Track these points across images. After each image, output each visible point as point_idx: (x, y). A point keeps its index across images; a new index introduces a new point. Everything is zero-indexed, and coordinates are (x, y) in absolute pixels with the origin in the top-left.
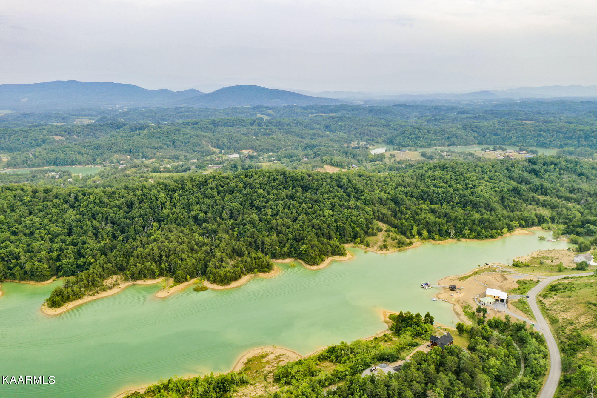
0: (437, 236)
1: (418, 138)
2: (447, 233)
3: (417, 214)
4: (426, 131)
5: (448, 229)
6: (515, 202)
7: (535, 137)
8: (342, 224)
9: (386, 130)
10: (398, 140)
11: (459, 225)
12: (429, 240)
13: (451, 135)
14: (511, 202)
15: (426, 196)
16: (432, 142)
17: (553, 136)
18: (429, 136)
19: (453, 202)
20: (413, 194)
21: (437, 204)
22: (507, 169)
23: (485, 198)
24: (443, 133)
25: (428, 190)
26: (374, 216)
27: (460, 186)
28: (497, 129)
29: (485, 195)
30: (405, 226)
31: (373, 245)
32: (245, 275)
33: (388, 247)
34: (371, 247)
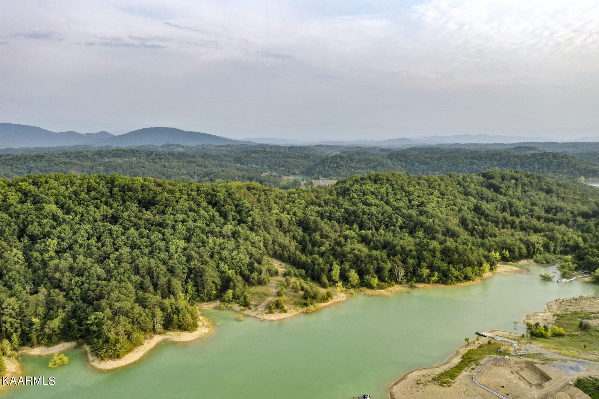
0: (375, 281)
1: (340, 167)
2: (391, 274)
3: (339, 244)
4: (348, 159)
5: (393, 267)
6: (482, 225)
7: (467, 165)
8: (199, 264)
9: (305, 162)
10: (317, 169)
11: (411, 261)
12: (361, 289)
13: (376, 163)
14: (476, 225)
15: (352, 217)
16: (356, 171)
17: (486, 163)
18: (353, 164)
19: (394, 226)
20: (333, 215)
21: (369, 229)
22: (459, 184)
23: (440, 220)
24: (368, 162)
25: (356, 208)
26: (267, 249)
27: (402, 204)
28: (426, 158)
29: (440, 214)
30: (319, 265)
31: (258, 303)
33: (285, 306)
34: (252, 307)
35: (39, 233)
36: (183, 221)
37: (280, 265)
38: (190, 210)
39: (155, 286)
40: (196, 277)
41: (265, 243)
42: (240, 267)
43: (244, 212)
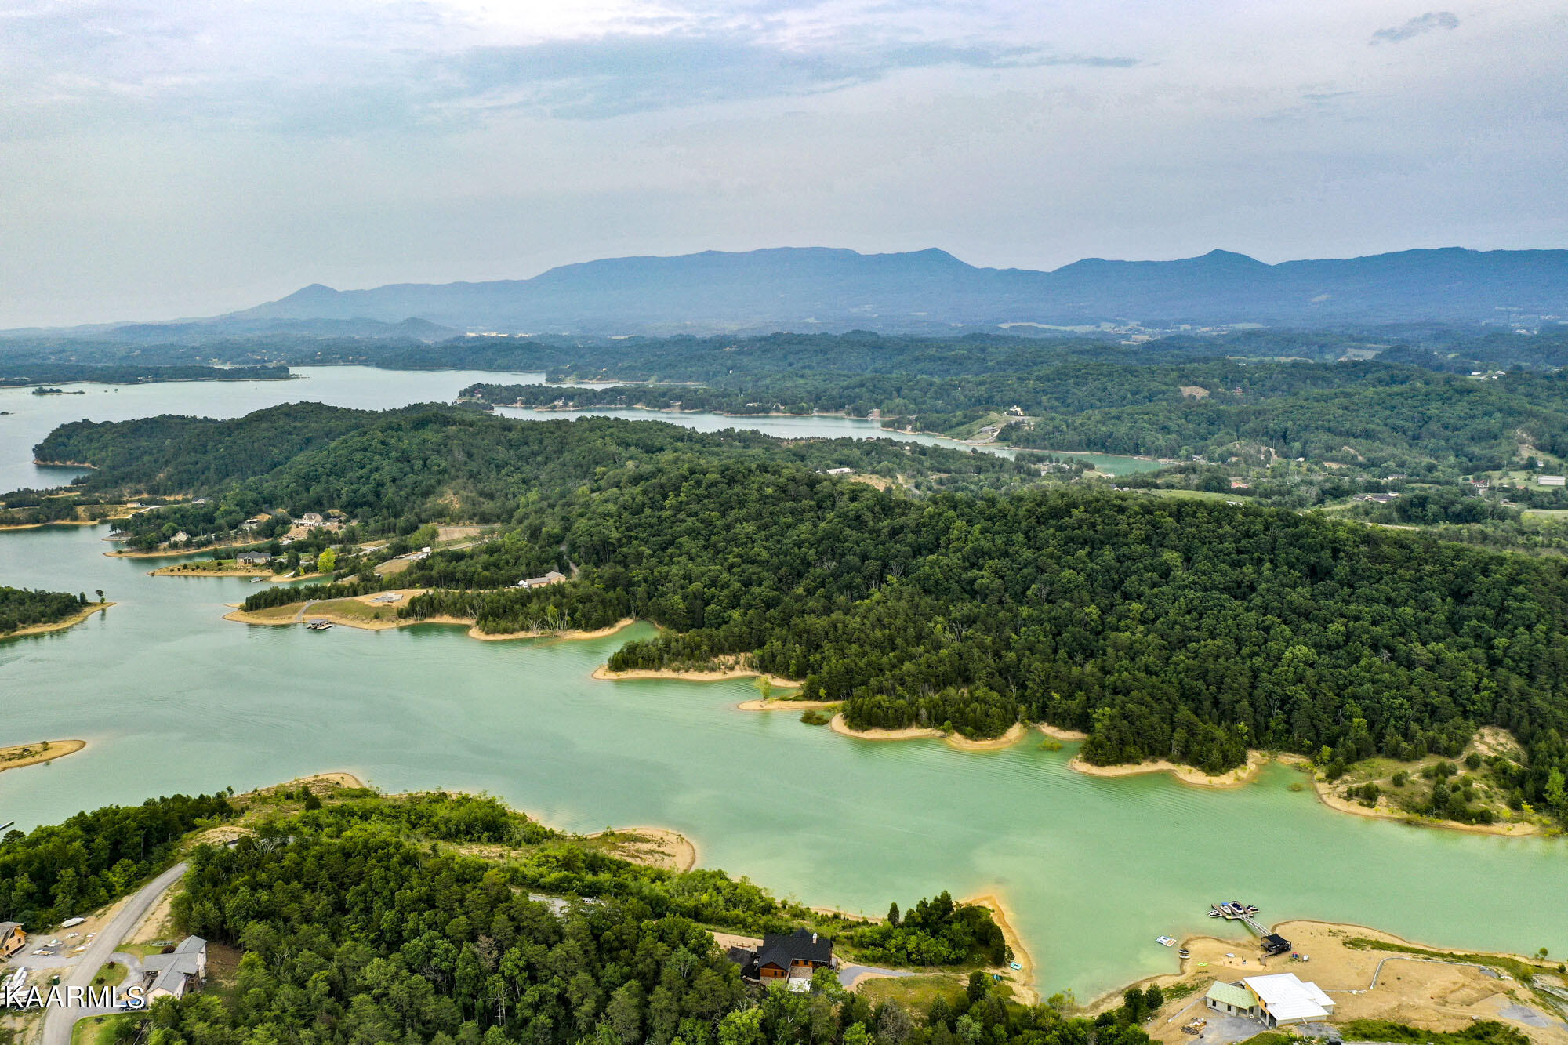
31: (1352, 780)
32: (923, 726)
33: (1382, 800)
34: (1336, 782)
36: (1357, 618)
37: (1501, 744)
38: (1389, 601)
39: (1216, 703)
40: (1291, 710)
41: (1498, 695)
42: (1388, 720)
43: (1510, 627)
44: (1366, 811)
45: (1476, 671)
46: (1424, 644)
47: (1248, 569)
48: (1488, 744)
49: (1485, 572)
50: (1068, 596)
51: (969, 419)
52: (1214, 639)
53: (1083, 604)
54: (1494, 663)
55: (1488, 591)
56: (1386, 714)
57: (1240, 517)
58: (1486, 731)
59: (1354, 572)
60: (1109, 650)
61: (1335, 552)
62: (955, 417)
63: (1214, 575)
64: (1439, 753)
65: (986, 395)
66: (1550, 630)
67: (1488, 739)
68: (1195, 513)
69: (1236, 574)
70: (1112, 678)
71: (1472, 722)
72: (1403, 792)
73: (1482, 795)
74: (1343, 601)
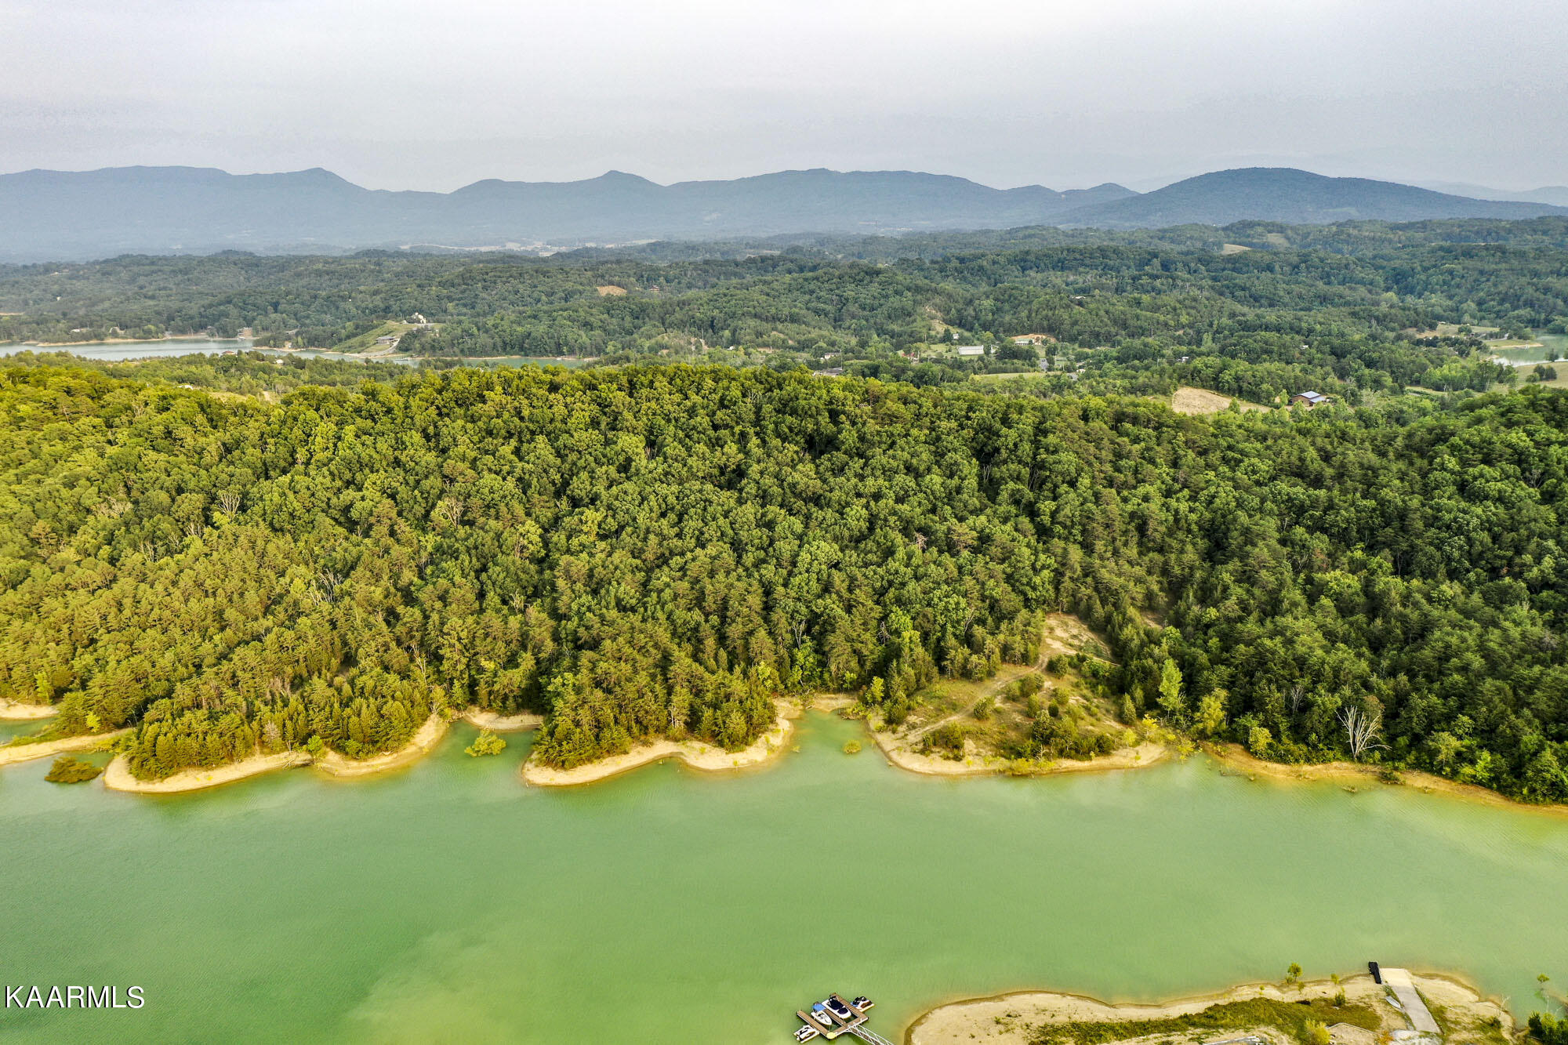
0: (1266, 736)
2: (1333, 730)
5: (1343, 708)
8: (835, 606)
11: (1426, 701)
15: (1391, 530)
19: (1513, 575)
20: (1331, 517)
25: (1419, 504)
31: (921, 723)
32: (272, 751)
33: (969, 745)
34: (902, 729)
35: (583, 494)
36: (877, 496)
37: (1074, 637)
38: (909, 469)
39: (722, 639)
40: (823, 633)
41: (1058, 574)
42: (943, 627)
43: (1049, 485)
44: (952, 767)
45: (1028, 546)
46: (961, 519)
47: (732, 448)
48: (1061, 639)
49: (1006, 421)
50: (492, 511)
51: (362, 329)
52: (703, 547)
53: (514, 522)
54: (1043, 533)
55: (1015, 445)
56: (941, 619)
57: (709, 383)
58: (1052, 621)
59: (862, 439)
60: (561, 583)
61: (834, 415)
62: (344, 328)
63: (690, 461)
64: (1014, 662)
65: (382, 306)
66: (1093, 484)
67: (1059, 632)
68: (652, 382)
69: (718, 457)
70: (571, 625)
71: (1039, 613)
72: (991, 725)
73: (1083, 713)
74: (856, 476)
